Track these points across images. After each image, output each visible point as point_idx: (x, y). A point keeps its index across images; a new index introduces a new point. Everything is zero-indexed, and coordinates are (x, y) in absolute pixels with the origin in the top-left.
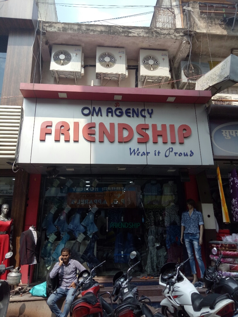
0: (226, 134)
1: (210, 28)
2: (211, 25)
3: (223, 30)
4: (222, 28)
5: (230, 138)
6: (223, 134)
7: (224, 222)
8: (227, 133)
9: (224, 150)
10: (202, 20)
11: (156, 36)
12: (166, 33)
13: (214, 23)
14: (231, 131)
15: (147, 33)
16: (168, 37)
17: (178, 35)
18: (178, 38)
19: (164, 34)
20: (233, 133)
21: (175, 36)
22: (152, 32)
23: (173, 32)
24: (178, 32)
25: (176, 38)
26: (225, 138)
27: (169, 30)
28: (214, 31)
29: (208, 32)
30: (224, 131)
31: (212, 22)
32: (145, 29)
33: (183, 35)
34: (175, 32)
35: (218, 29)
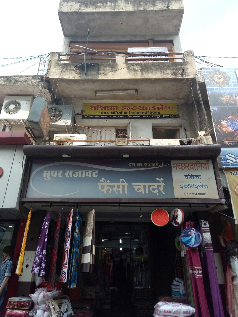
0: (47, 175)
1: (64, 73)
2: (65, 71)
3: (77, 75)
4: (76, 73)
5: (50, 178)
6: (43, 175)
7: (16, 273)
8: (49, 174)
9: (39, 192)
10: (58, 67)
11: (14, 84)
12: (24, 80)
13: (69, 69)
14: (52, 172)
15: (5, 81)
16: (25, 83)
17: (35, 81)
18: (34, 84)
19: (22, 81)
20: (54, 174)
21: (32, 82)
22: (11, 81)
23: (31, 79)
24: (36, 79)
25: (32, 84)
26: (45, 179)
27: (27, 77)
28: (67, 76)
29: (61, 77)
30: (45, 172)
31: (67, 68)
32: (4, 78)
33: (40, 81)
34: (33, 79)
35: (71, 74)
